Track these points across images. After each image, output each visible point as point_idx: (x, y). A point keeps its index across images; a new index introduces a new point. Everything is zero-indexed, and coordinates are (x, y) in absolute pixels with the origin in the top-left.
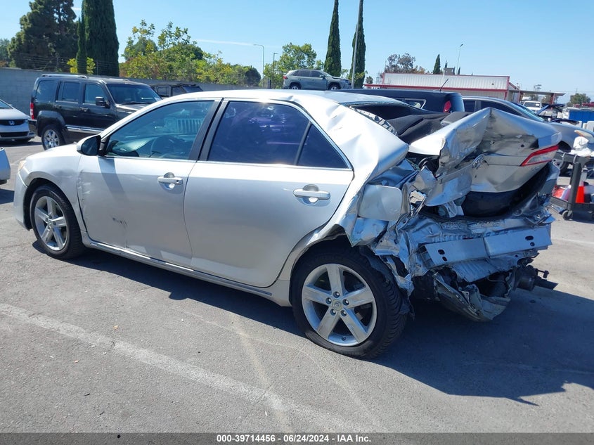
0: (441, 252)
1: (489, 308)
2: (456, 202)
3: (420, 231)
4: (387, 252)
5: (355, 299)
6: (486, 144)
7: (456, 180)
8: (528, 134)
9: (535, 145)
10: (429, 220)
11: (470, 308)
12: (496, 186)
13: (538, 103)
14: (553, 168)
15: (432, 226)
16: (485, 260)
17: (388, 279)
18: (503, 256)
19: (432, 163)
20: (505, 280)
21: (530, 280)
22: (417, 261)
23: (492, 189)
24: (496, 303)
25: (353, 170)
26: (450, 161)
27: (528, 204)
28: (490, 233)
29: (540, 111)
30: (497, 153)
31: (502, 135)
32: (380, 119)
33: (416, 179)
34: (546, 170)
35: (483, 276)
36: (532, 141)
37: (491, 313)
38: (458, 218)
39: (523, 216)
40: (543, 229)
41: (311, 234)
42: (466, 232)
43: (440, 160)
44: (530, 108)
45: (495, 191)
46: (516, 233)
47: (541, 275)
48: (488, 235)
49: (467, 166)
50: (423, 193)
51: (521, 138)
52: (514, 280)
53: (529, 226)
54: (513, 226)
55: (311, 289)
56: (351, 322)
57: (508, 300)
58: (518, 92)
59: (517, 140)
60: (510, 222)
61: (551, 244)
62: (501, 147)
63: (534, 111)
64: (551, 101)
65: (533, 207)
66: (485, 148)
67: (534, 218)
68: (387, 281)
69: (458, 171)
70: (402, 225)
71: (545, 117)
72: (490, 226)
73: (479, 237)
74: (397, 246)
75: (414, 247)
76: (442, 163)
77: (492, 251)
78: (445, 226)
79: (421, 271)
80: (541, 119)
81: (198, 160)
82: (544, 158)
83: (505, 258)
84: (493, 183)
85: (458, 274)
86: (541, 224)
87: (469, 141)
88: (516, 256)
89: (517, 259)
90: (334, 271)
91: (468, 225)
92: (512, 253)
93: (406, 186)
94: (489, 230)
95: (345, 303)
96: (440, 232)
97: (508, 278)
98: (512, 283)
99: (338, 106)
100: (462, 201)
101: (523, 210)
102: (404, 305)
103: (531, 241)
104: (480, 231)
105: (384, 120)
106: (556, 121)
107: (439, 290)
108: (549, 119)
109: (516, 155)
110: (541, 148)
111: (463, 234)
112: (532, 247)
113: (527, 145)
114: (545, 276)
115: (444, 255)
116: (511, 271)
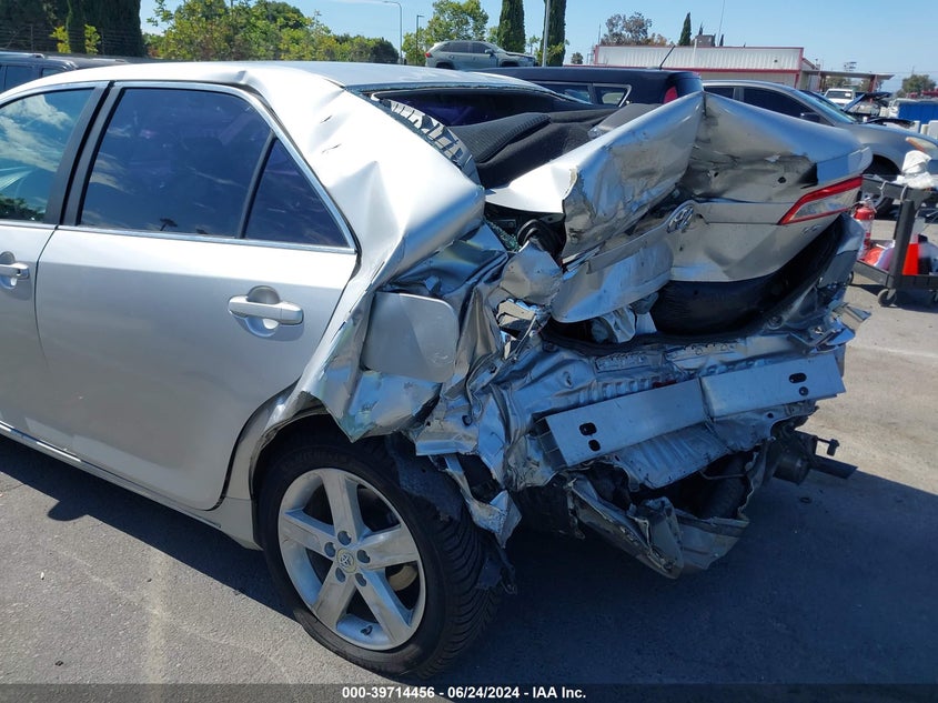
0: (588, 429)
1: (702, 544)
2: (636, 308)
3: (538, 385)
4: (446, 446)
5: (380, 549)
6: (701, 178)
7: (631, 261)
8: (795, 153)
9: (810, 177)
10: (565, 355)
11: (653, 557)
12: (725, 268)
13: (849, 92)
14: (852, 227)
15: (570, 369)
16: (701, 425)
17: (448, 511)
18: (742, 416)
19: (549, 231)
20: (743, 470)
21: (798, 464)
22: (532, 452)
23: (718, 275)
24: (717, 530)
25: (359, 252)
26: (593, 225)
27: (798, 304)
28: (714, 367)
29: (851, 105)
30: (725, 196)
31: (733, 157)
32: (435, 122)
33: (505, 273)
34: (838, 229)
35: (693, 469)
36: (804, 168)
37: (705, 554)
38: (640, 340)
39: (786, 329)
40: (828, 356)
41: (269, 405)
42: (657, 370)
43: (568, 225)
44: (834, 101)
45: (725, 279)
46: (769, 367)
47: (822, 450)
48: (711, 371)
49: (657, 228)
50: (529, 304)
51: (777, 162)
52: (762, 467)
53: (798, 351)
54: (764, 350)
55: (293, 520)
56: (378, 597)
57: (743, 523)
58: (816, 73)
59: (769, 167)
60: (759, 343)
61: (844, 391)
62: (735, 182)
63: (842, 105)
64: (870, 89)
65: (806, 310)
66: (698, 185)
67: (809, 334)
68: (443, 517)
69: (636, 240)
70: (486, 378)
71: (858, 115)
72: (714, 354)
73: (691, 377)
74: (472, 431)
75: (520, 423)
76: (572, 230)
77: (720, 406)
78: (607, 363)
79: (541, 476)
80: (850, 118)
81: (61, 223)
82: (830, 205)
83: (747, 420)
84: (721, 260)
85: (629, 472)
86: (823, 347)
87: (650, 173)
88: (770, 416)
89: (772, 422)
90: (338, 484)
91: (666, 353)
92: (760, 411)
93: (478, 291)
94: (713, 360)
95: (363, 557)
96: (590, 378)
97: (750, 465)
98: (759, 475)
99: (338, 94)
100: (651, 302)
101: (786, 317)
102: (487, 567)
103: (800, 385)
104: (693, 364)
105: (442, 126)
106: (876, 122)
107: (584, 516)
108: (865, 118)
109: (769, 200)
110: (822, 184)
111: (652, 374)
112: (803, 398)
113: (791, 177)
114: (831, 451)
115: (595, 437)
116: (756, 449)
